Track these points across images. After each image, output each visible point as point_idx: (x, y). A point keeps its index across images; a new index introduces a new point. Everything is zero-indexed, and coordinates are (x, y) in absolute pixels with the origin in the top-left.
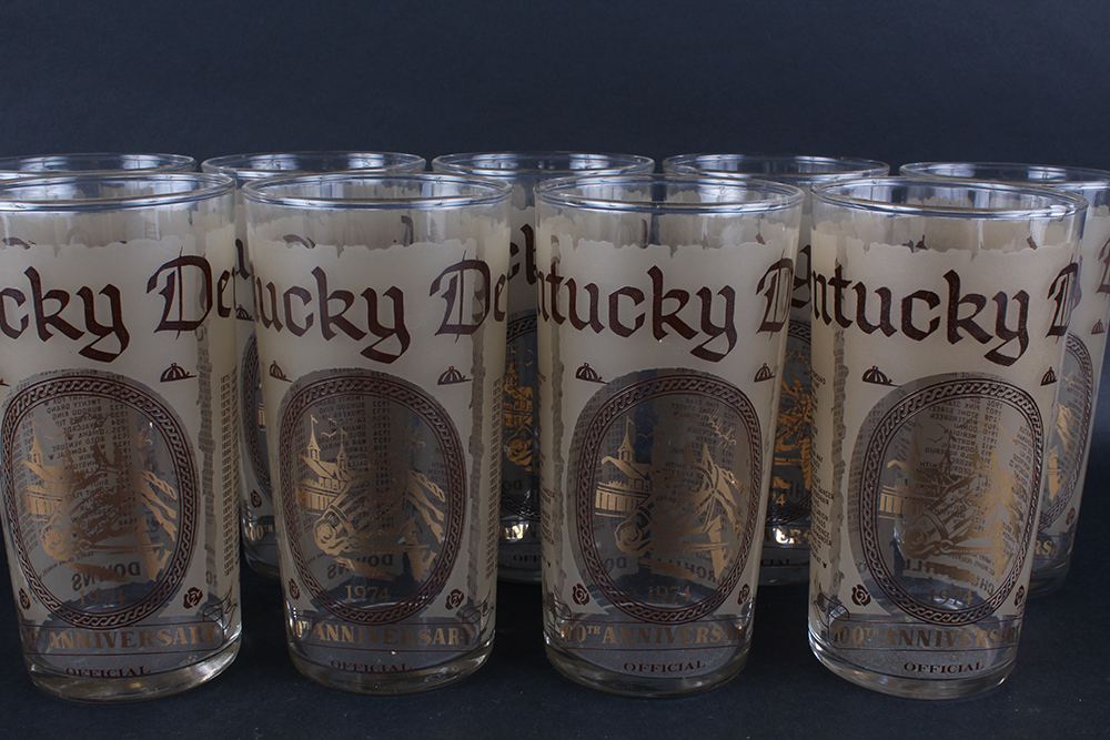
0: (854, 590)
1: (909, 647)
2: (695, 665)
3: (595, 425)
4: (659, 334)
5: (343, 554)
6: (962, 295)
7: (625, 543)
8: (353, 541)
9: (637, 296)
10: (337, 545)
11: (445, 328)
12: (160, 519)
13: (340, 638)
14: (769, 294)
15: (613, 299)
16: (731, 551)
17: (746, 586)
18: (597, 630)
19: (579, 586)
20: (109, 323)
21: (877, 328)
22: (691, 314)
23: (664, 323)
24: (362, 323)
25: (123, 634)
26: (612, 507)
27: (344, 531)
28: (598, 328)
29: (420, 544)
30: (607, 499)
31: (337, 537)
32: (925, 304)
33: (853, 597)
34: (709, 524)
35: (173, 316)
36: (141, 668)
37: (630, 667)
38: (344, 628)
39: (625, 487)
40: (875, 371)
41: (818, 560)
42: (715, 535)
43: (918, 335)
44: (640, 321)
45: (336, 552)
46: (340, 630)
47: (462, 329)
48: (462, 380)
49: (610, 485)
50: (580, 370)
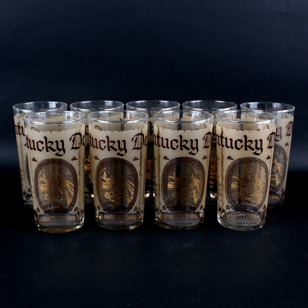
0: (227, 206)
1: (239, 219)
2: (190, 223)
3: (168, 169)
4: (182, 149)
5: (111, 199)
6: (248, 140)
7: (174, 196)
8: (114, 196)
9: (177, 141)
10: (110, 196)
11: (135, 148)
12: (70, 191)
13: (110, 218)
14: (206, 140)
15: (172, 142)
16: (198, 197)
17: (202, 205)
18: (168, 215)
19: (164, 206)
20: (61, 148)
21: (229, 147)
22: (188, 145)
23: (182, 147)
24: (117, 148)
25: (62, 217)
26: (171, 188)
27: (112, 194)
28: (168, 148)
29: (129, 196)
30: (170, 186)
31: (110, 195)
32: (240, 142)
33: (226, 208)
34: (193, 191)
35: (74, 146)
36: (65, 225)
37: (176, 224)
38: (111, 216)
39: (174, 183)
40: (229, 157)
41: (219, 200)
42: (194, 194)
43: (238, 149)
44: (177, 146)
45: (109, 198)
46: (110, 216)
47: (138, 148)
48: (138, 159)
49: (171, 182)
50: (164, 157)
